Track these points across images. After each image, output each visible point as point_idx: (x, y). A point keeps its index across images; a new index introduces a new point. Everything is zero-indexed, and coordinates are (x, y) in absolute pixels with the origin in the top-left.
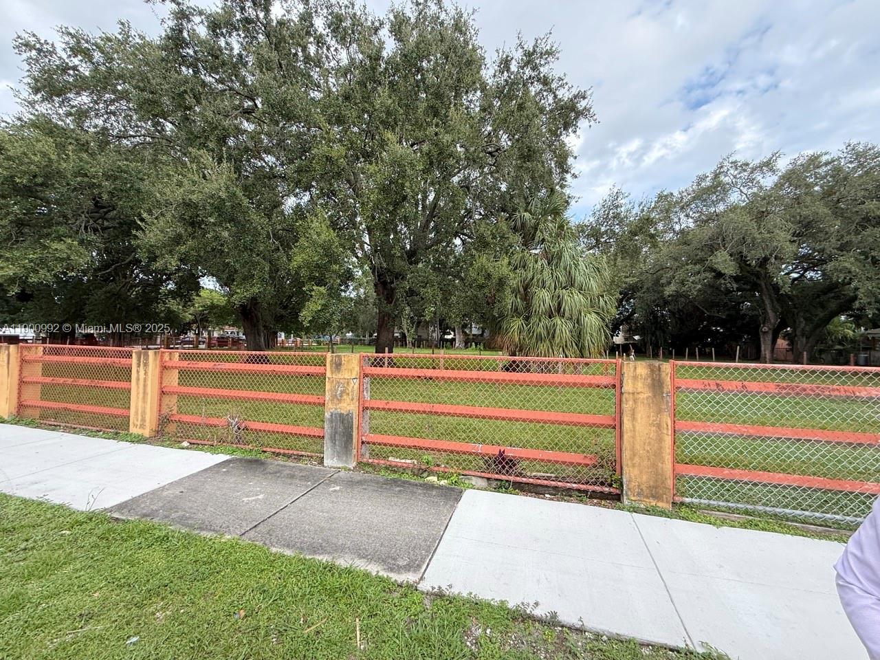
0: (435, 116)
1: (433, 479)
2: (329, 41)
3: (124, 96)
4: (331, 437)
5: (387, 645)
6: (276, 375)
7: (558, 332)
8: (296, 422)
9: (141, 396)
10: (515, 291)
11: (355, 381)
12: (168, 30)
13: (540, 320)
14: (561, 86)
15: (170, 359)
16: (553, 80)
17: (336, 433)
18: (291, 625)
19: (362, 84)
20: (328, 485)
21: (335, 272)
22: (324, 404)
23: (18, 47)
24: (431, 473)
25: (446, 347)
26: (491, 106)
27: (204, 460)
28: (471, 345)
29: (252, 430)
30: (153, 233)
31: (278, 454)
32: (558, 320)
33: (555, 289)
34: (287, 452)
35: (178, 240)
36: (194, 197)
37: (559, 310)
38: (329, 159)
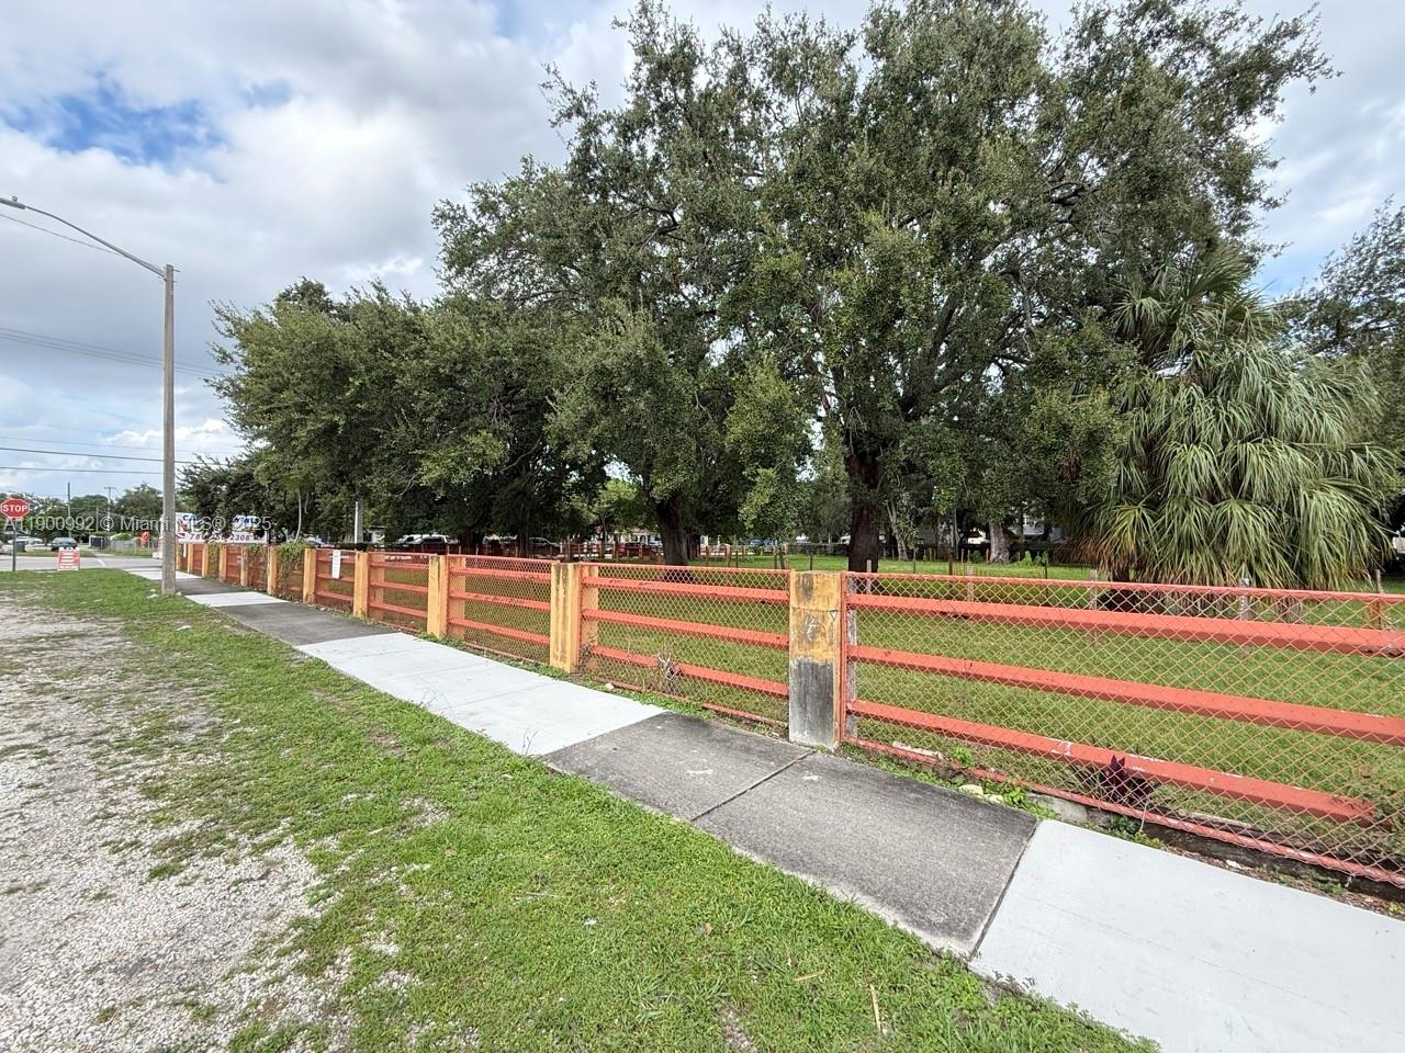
0: (950, 164)
1: (975, 789)
2: (769, 95)
3: (531, 248)
4: (799, 699)
5: (928, 1042)
6: (718, 601)
7: (1234, 530)
8: (740, 670)
9: (561, 620)
10: (1125, 455)
11: (834, 615)
12: (575, 153)
13: (1187, 508)
14: (1229, 28)
15: (590, 574)
16: (1207, 23)
17: (806, 693)
18: (775, 964)
19: (824, 147)
20: (800, 770)
21: (790, 445)
22: (787, 648)
23: (436, 220)
24: (969, 779)
25: (972, 559)
26: (1062, 113)
27: (631, 711)
28: (1023, 557)
29: (688, 676)
30: (566, 412)
31: (724, 715)
32: (1234, 508)
33: (1225, 444)
34: (735, 712)
35: (589, 420)
36: (608, 362)
37: (1237, 485)
38: (776, 275)
